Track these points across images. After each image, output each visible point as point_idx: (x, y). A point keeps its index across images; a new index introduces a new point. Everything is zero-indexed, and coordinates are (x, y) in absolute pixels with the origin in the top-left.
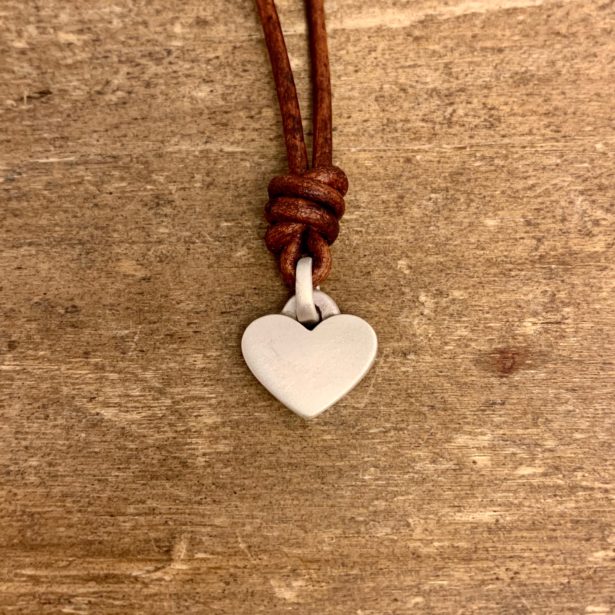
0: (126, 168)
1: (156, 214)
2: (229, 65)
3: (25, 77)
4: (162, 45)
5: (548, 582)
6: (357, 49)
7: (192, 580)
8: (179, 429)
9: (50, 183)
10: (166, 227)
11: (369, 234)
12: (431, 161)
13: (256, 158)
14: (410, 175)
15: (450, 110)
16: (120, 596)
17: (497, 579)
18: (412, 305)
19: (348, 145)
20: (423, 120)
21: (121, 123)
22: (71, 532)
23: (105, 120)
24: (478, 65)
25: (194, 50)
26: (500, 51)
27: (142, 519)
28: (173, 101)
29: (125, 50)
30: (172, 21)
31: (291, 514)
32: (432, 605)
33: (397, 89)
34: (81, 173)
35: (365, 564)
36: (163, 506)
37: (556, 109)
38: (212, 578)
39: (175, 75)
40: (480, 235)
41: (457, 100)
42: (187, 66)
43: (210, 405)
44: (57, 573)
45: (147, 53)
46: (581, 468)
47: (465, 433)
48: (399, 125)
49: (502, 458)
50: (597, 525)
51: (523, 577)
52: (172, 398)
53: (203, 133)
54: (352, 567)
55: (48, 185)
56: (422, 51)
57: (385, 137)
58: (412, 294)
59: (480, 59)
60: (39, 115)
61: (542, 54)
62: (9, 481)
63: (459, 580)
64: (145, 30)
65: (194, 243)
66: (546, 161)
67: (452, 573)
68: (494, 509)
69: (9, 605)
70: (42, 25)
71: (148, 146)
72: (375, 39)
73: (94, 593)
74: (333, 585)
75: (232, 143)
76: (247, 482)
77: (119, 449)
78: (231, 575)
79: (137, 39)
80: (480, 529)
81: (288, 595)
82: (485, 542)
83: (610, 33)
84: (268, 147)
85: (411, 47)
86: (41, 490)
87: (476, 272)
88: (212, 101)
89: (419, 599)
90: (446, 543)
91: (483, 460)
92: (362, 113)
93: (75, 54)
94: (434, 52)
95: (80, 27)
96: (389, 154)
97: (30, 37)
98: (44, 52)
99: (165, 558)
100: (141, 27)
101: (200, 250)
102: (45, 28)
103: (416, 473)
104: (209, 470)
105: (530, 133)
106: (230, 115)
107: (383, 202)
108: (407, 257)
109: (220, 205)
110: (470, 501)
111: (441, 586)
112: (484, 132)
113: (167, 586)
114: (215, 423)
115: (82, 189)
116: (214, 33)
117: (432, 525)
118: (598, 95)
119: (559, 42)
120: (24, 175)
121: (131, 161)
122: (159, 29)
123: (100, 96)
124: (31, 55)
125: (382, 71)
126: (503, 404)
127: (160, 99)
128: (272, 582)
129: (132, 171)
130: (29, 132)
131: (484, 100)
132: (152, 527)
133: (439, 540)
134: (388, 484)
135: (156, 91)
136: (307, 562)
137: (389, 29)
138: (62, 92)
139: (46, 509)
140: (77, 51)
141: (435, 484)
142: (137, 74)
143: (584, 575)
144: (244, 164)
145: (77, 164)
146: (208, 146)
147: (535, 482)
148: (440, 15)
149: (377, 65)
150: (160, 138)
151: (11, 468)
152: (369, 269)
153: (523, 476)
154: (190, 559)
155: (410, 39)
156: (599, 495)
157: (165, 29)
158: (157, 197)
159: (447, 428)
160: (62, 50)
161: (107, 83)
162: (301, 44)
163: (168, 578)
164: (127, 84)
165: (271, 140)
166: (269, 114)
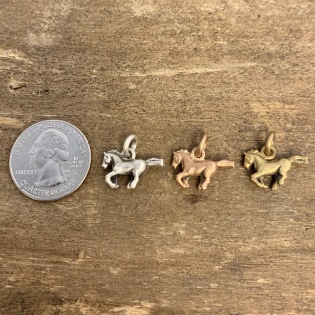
2: (111, 86)
3: (40, 84)
5: (199, 275)
6: (155, 83)
7: (84, 265)
8: (83, 214)
11: (153, 150)
13: (117, 120)
14: (168, 130)
15: (184, 107)
17: (183, 272)
18: (165, 176)
19: (149, 118)
20: (175, 110)
21: (72, 104)
22: (46, 246)
23: (67, 102)
24: (196, 92)
25: (99, 79)
26: (204, 87)
27: (69, 244)
29: (75, 77)
30: (93, 68)
31: (118, 246)
32: (161, 279)
33: (167, 99)
35: (141, 264)
36: (76, 240)
37: (220, 110)
38: (91, 265)
39: (92, 88)
41: (187, 104)
43: (94, 207)
44: (41, 259)
46: (214, 238)
47: (177, 223)
48: (167, 112)
49: (189, 232)
50: (218, 257)
51: (191, 272)
52: (82, 203)
53: (100, 109)
54: (136, 265)
57: (162, 115)
58: (165, 172)
59: (196, 90)
60: (44, 99)
61: (218, 89)
64: (83, 71)
66: (215, 129)
67: (168, 269)
70: (47, 65)
71: (81, 113)
72: (161, 80)
74: (129, 270)
75: (110, 114)
76: (105, 234)
77: (64, 219)
78: (97, 264)
79: (80, 73)
80: (179, 256)
81: (115, 272)
82: (180, 260)
83: (243, 83)
84: (122, 116)
85: (174, 84)
86: (38, 231)
88: (104, 98)
89: (157, 277)
90: (167, 259)
91: (182, 232)
92: (155, 106)
93: (58, 77)
94: (181, 86)
95: (60, 67)
96: (163, 122)
97: (42, 69)
99: (76, 257)
100: (82, 69)
102: (48, 67)
103: (160, 235)
104: (92, 229)
105: (211, 118)
106: (110, 104)
107: (159, 139)
109: (104, 136)
110: (177, 246)
112: (195, 116)
113: (76, 267)
114: (95, 213)
116: (106, 73)
117: (164, 253)
118: (235, 106)
119: (225, 85)
121: (75, 118)
122: (88, 71)
123: (66, 93)
124: (42, 76)
125: (163, 92)
126: (191, 213)
128: (110, 268)
130: (40, 105)
132: (73, 247)
133: (165, 258)
134: (151, 238)
135: (85, 93)
136: (122, 262)
137: (166, 77)
138: (53, 91)
139: (38, 238)
141: (166, 239)
142: (79, 87)
143: (211, 273)
144: (113, 121)
145: (56, 118)
146: (102, 114)
147: (199, 241)
149: (161, 89)
150: (85, 110)
153: (195, 239)
154: (84, 258)
155: (174, 81)
156: (219, 247)
157: (90, 71)
159: (172, 220)
160: (53, 75)
161: (69, 89)
162: (137, 79)
163: (76, 264)
164: (75, 90)
165: (123, 113)
166: (123, 104)
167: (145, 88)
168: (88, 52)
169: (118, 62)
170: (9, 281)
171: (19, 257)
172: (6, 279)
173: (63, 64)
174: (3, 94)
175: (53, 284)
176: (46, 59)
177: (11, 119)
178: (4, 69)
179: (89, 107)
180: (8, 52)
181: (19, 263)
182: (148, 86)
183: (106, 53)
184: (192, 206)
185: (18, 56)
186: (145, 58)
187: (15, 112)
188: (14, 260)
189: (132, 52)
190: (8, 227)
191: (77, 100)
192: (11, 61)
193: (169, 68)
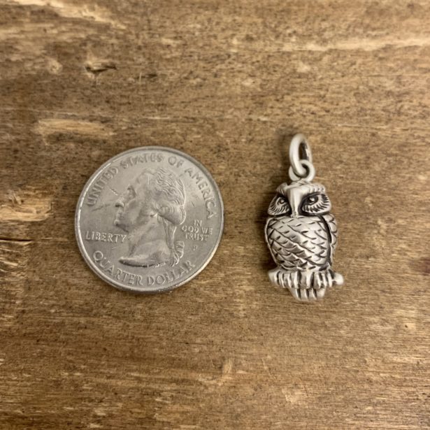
0: (201, 126)
1: (218, 156)
2: (265, 67)
3: (140, 64)
4: (224, 51)
6: (344, 62)
7: (235, 387)
8: (228, 292)
9: (154, 132)
10: (224, 165)
11: (348, 179)
12: (387, 137)
13: (280, 126)
14: (374, 144)
15: (399, 105)
16: (191, 393)
17: (418, 399)
18: (373, 226)
19: (336, 122)
20: (383, 110)
21: (199, 98)
22: (162, 352)
23: (189, 95)
24: (417, 78)
25: (244, 56)
27: (205, 348)
28: (230, 87)
29: (202, 52)
30: (233, 35)
31: (296, 350)
32: (378, 412)
33: (367, 89)
34: (174, 127)
35: (338, 384)
38: (247, 386)
39: (232, 71)
40: (415, 185)
41: (404, 99)
42: (240, 65)
43: (248, 279)
44: (152, 376)
45: (215, 55)
47: (402, 308)
48: (368, 112)
49: (422, 325)
52: (225, 273)
53: (248, 108)
54: (331, 386)
55: (154, 134)
56: (383, 67)
57: (359, 118)
58: (373, 219)
59: (418, 75)
60: (149, 89)
62: (125, 317)
63: (394, 398)
64: (215, 41)
65: (240, 176)
67: (390, 393)
68: (418, 355)
69: (123, 394)
70: (151, 32)
71: (214, 114)
72: (355, 57)
73: (175, 390)
74: (319, 396)
75: (266, 115)
76: (269, 329)
77: (193, 302)
78: (259, 385)
80: (408, 367)
81: (292, 400)
82: (411, 376)
84: (287, 119)
85: (377, 64)
86: (145, 324)
87: (412, 208)
88: (254, 89)
89: (370, 408)
90: (387, 375)
91: (411, 326)
92: (346, 103)
93: (171, 53)
94: (391, 69)
95: (174, 35)
96: (362, 130)
97: (144, 39)
98: (153, 50)
99: (219, 372)
100: (212, 39)
101: (244, 181)
102: (153, 34)
103: (371, 331)
104: (246, 319)
106: (264, 98)
107: (357, 160)
108: (371, 196)
109: (256, 154)
110: (403, 350)
111: (384, 401)
112: (419, 121)
113: (219, 389)
114: (250, 291)
115: (174, 137)
116: (256, 46)
117: (379, 363)
120: (139, 126)
121: (204, 122)
122: (224, 41)
123: (186, 81)
124: (144, 50)
125: (358, 78)
126: (425, 291)
127: (223, 85)
128: (283, 391)
129: (205, 128)
130: (142, 99)
131: (419, 101)
132: (210, 352)
133: (384, 373)
135: (221, 80)
136: (304, 380)
137: (364, 52)
138: (164, 76)
139: (147, 336)
140: (173, 50)
141: (382, 338)
142: (209, 68)
144: (271, 129)
145: (172, 122)
146: (251, 116)
148: (395, 45)
149: (356, 74)
150: (221, 109)
151: (126, 309)
152: (347, 202)
154: (234, 373)
155: (377, 59)
157: (227, 41)
158: (219, 146)
159: (391, 304)
160: (164, 49)
161: (191, 72)
162: (310, 56)
163: (220, 384)
164: (203, 74)
165: (289, 115)
166: (288, 98)
167: (327, 71)
168: (222, 10)
169: (276, 27)
170: (95, 416)
171: (113, 371)
172: (89, 411)
173: (179, 29)
174: (74, 80)
175: (178, 421)
176: (149, 21)
177: (89, 124)
178: (75, 38)
179: (227, 104)
180: (81, 9)
181: (113, 382)
182: (332, 68)
183: (254, 10)
184: (425, 279)
185: (99, 16)
186: (324, 20)
187: (98, 112)
188: (102, 377)
189: (300, 10)
190: (90, 316)
191: (206, 91)
192: (88, 24)
193: (367, 36)
